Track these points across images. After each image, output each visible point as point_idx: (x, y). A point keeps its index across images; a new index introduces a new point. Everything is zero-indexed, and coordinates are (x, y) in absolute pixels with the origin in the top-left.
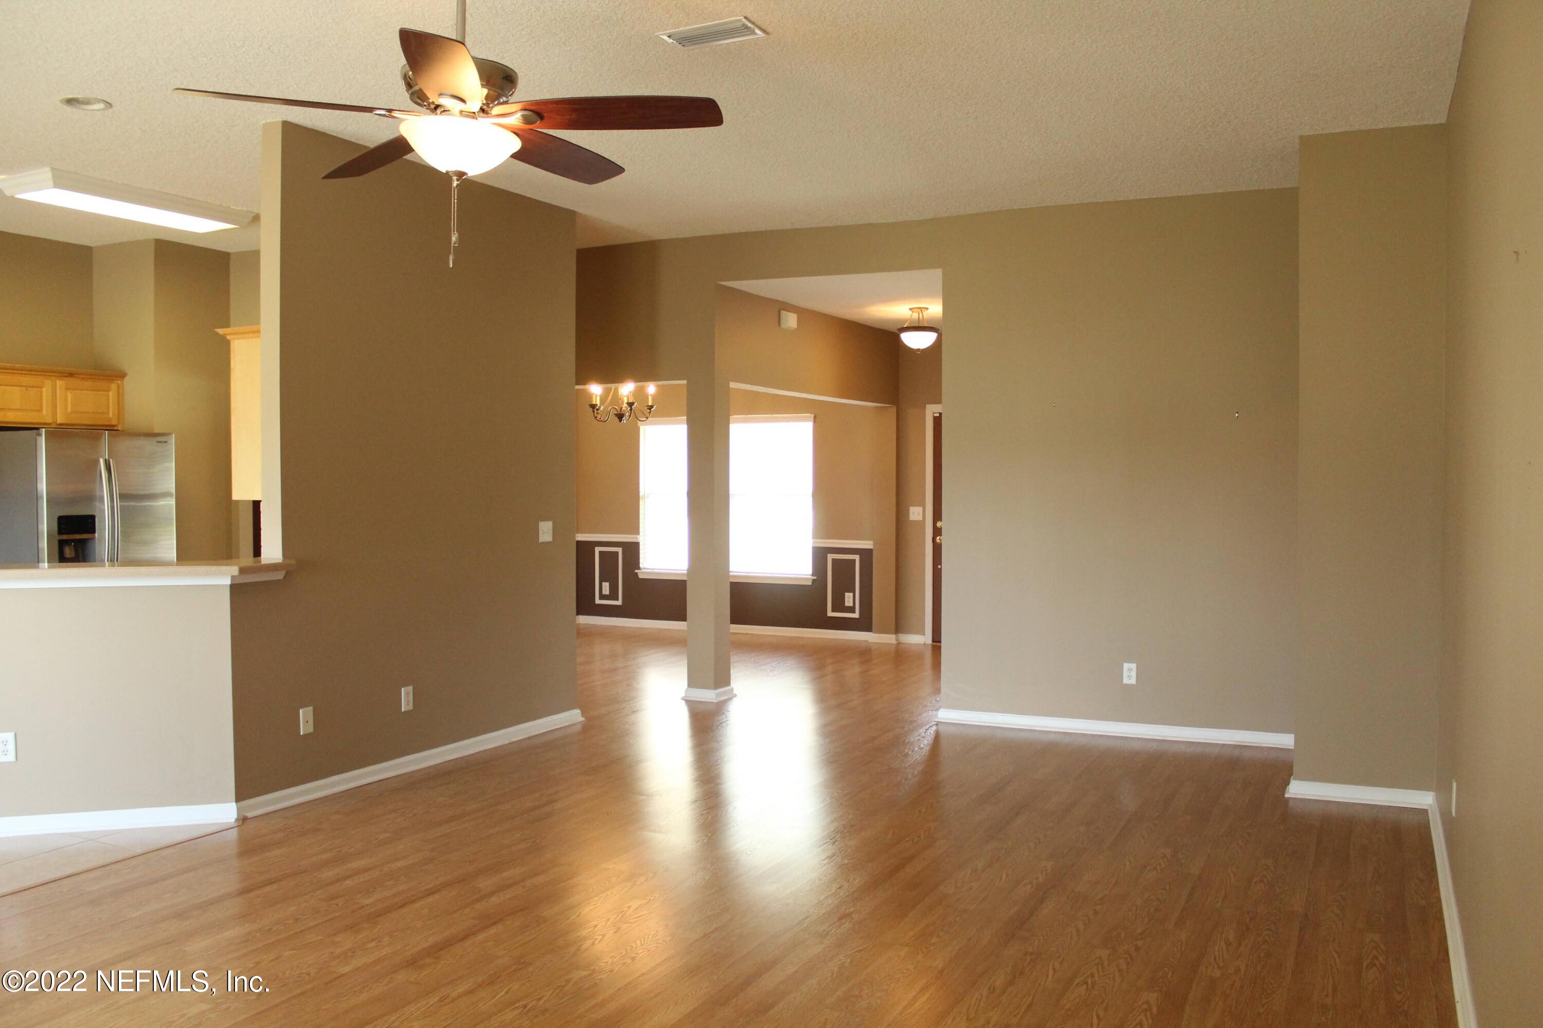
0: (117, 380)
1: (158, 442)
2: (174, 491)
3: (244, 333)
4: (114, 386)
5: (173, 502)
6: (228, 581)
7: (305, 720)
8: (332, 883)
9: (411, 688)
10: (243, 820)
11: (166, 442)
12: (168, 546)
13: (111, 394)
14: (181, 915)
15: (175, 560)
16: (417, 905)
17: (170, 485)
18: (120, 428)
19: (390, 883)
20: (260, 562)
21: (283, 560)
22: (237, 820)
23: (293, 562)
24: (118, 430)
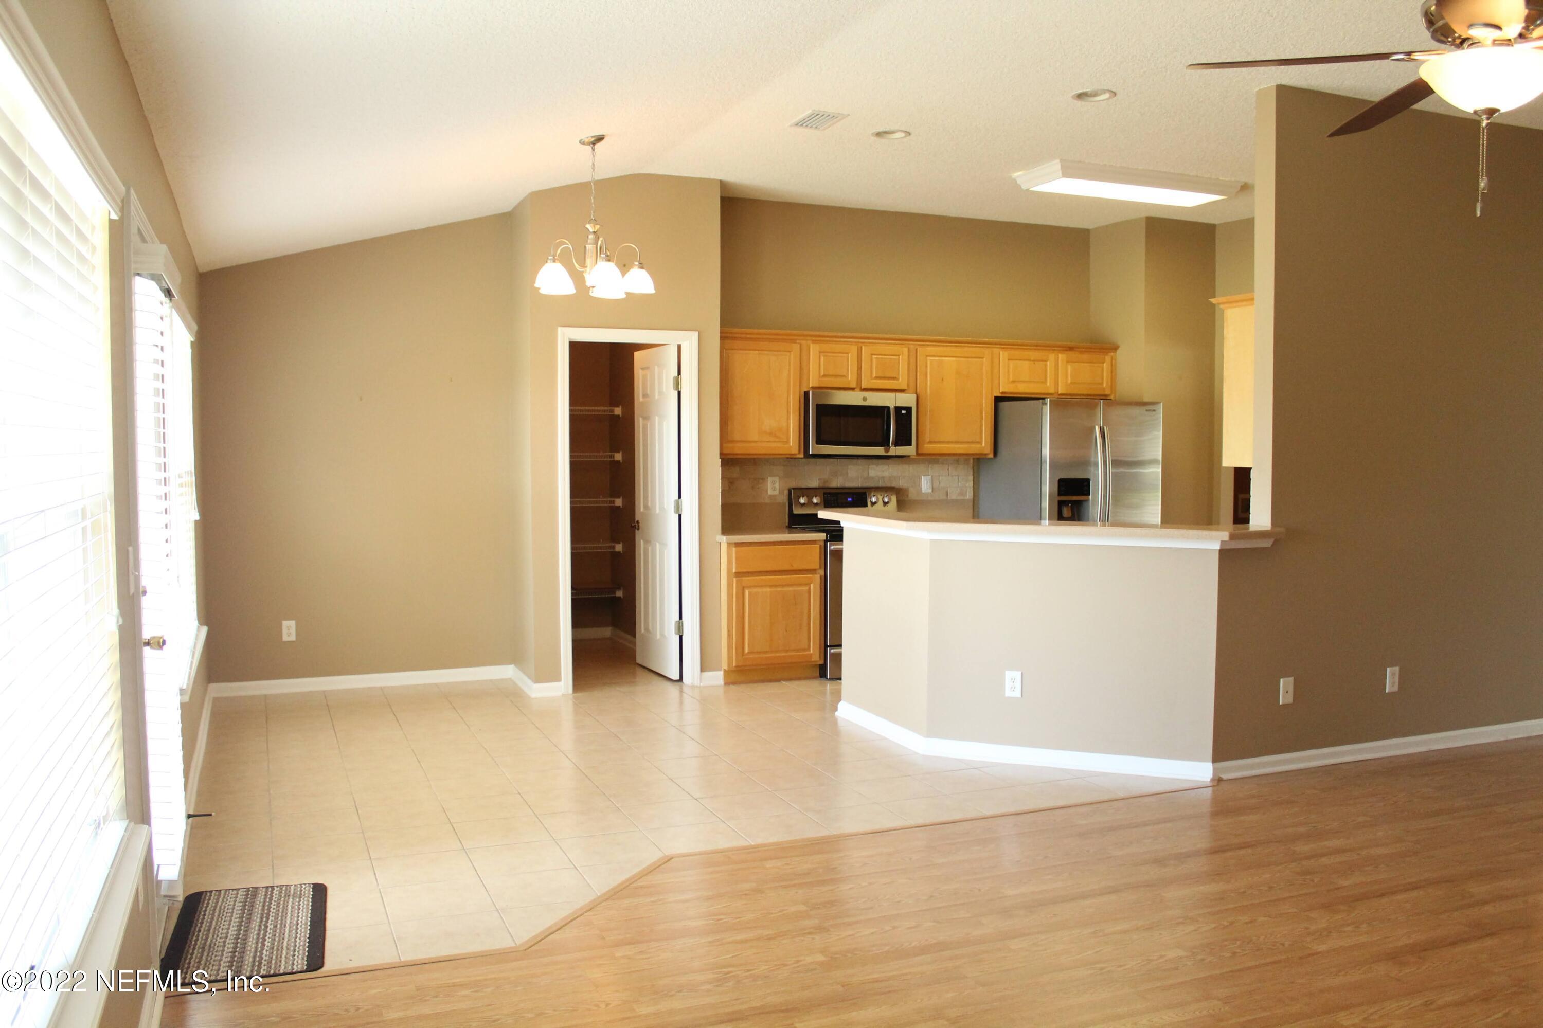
0: (1111, 352)
1: (1147, 410)
2: (1160, 458)
3: (1237, 302)
4: (1108, 358)
5: (1158, 470)
6: (1217, 546)
7: (1285, 690)
8: (1308, 858)
9: (1397, 669)
10: (1218, 781)
11: (1154, 411)
12: (1153, 511)
13: (1105, 364)
14: (1159, 862)
15: (1160, 523)
16: (1400, 897)
17: (1158, 454)
18: (1112, 397)
19: (1370, 868)
20: (1248, 528)
21: (1272, 529)
22: (1212, 780)
23: (1282, 530)
24: (1111, 399)
